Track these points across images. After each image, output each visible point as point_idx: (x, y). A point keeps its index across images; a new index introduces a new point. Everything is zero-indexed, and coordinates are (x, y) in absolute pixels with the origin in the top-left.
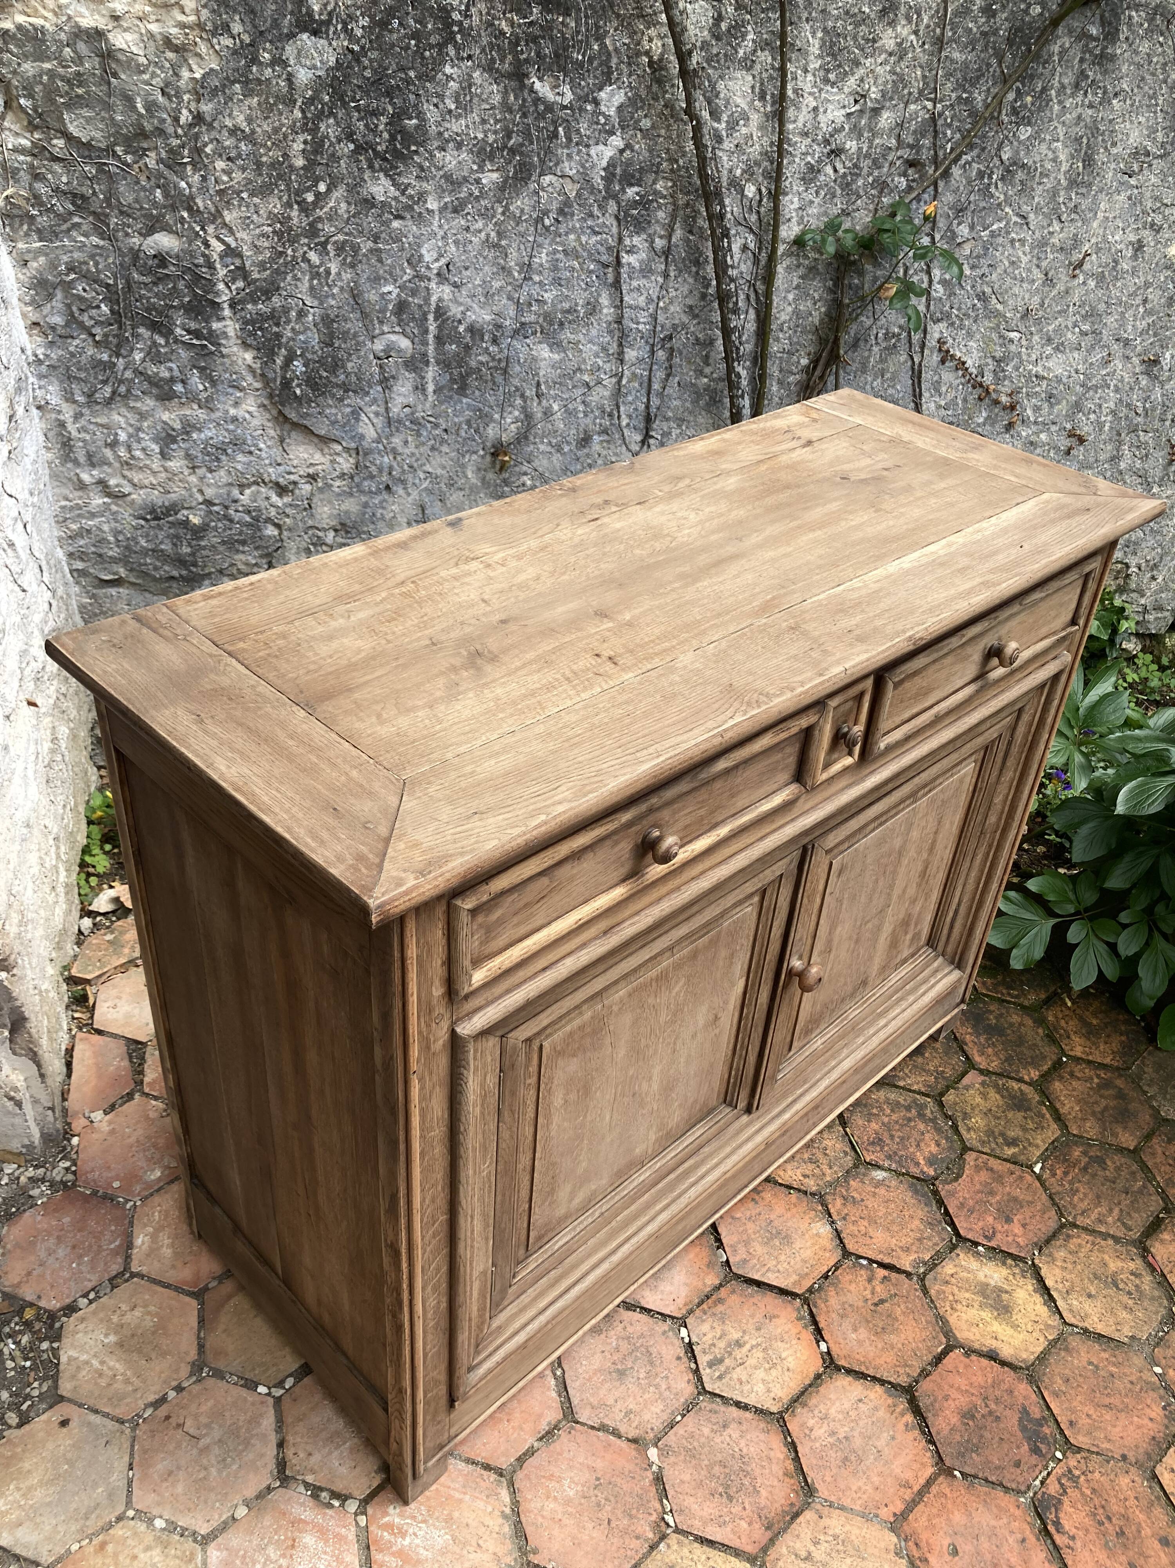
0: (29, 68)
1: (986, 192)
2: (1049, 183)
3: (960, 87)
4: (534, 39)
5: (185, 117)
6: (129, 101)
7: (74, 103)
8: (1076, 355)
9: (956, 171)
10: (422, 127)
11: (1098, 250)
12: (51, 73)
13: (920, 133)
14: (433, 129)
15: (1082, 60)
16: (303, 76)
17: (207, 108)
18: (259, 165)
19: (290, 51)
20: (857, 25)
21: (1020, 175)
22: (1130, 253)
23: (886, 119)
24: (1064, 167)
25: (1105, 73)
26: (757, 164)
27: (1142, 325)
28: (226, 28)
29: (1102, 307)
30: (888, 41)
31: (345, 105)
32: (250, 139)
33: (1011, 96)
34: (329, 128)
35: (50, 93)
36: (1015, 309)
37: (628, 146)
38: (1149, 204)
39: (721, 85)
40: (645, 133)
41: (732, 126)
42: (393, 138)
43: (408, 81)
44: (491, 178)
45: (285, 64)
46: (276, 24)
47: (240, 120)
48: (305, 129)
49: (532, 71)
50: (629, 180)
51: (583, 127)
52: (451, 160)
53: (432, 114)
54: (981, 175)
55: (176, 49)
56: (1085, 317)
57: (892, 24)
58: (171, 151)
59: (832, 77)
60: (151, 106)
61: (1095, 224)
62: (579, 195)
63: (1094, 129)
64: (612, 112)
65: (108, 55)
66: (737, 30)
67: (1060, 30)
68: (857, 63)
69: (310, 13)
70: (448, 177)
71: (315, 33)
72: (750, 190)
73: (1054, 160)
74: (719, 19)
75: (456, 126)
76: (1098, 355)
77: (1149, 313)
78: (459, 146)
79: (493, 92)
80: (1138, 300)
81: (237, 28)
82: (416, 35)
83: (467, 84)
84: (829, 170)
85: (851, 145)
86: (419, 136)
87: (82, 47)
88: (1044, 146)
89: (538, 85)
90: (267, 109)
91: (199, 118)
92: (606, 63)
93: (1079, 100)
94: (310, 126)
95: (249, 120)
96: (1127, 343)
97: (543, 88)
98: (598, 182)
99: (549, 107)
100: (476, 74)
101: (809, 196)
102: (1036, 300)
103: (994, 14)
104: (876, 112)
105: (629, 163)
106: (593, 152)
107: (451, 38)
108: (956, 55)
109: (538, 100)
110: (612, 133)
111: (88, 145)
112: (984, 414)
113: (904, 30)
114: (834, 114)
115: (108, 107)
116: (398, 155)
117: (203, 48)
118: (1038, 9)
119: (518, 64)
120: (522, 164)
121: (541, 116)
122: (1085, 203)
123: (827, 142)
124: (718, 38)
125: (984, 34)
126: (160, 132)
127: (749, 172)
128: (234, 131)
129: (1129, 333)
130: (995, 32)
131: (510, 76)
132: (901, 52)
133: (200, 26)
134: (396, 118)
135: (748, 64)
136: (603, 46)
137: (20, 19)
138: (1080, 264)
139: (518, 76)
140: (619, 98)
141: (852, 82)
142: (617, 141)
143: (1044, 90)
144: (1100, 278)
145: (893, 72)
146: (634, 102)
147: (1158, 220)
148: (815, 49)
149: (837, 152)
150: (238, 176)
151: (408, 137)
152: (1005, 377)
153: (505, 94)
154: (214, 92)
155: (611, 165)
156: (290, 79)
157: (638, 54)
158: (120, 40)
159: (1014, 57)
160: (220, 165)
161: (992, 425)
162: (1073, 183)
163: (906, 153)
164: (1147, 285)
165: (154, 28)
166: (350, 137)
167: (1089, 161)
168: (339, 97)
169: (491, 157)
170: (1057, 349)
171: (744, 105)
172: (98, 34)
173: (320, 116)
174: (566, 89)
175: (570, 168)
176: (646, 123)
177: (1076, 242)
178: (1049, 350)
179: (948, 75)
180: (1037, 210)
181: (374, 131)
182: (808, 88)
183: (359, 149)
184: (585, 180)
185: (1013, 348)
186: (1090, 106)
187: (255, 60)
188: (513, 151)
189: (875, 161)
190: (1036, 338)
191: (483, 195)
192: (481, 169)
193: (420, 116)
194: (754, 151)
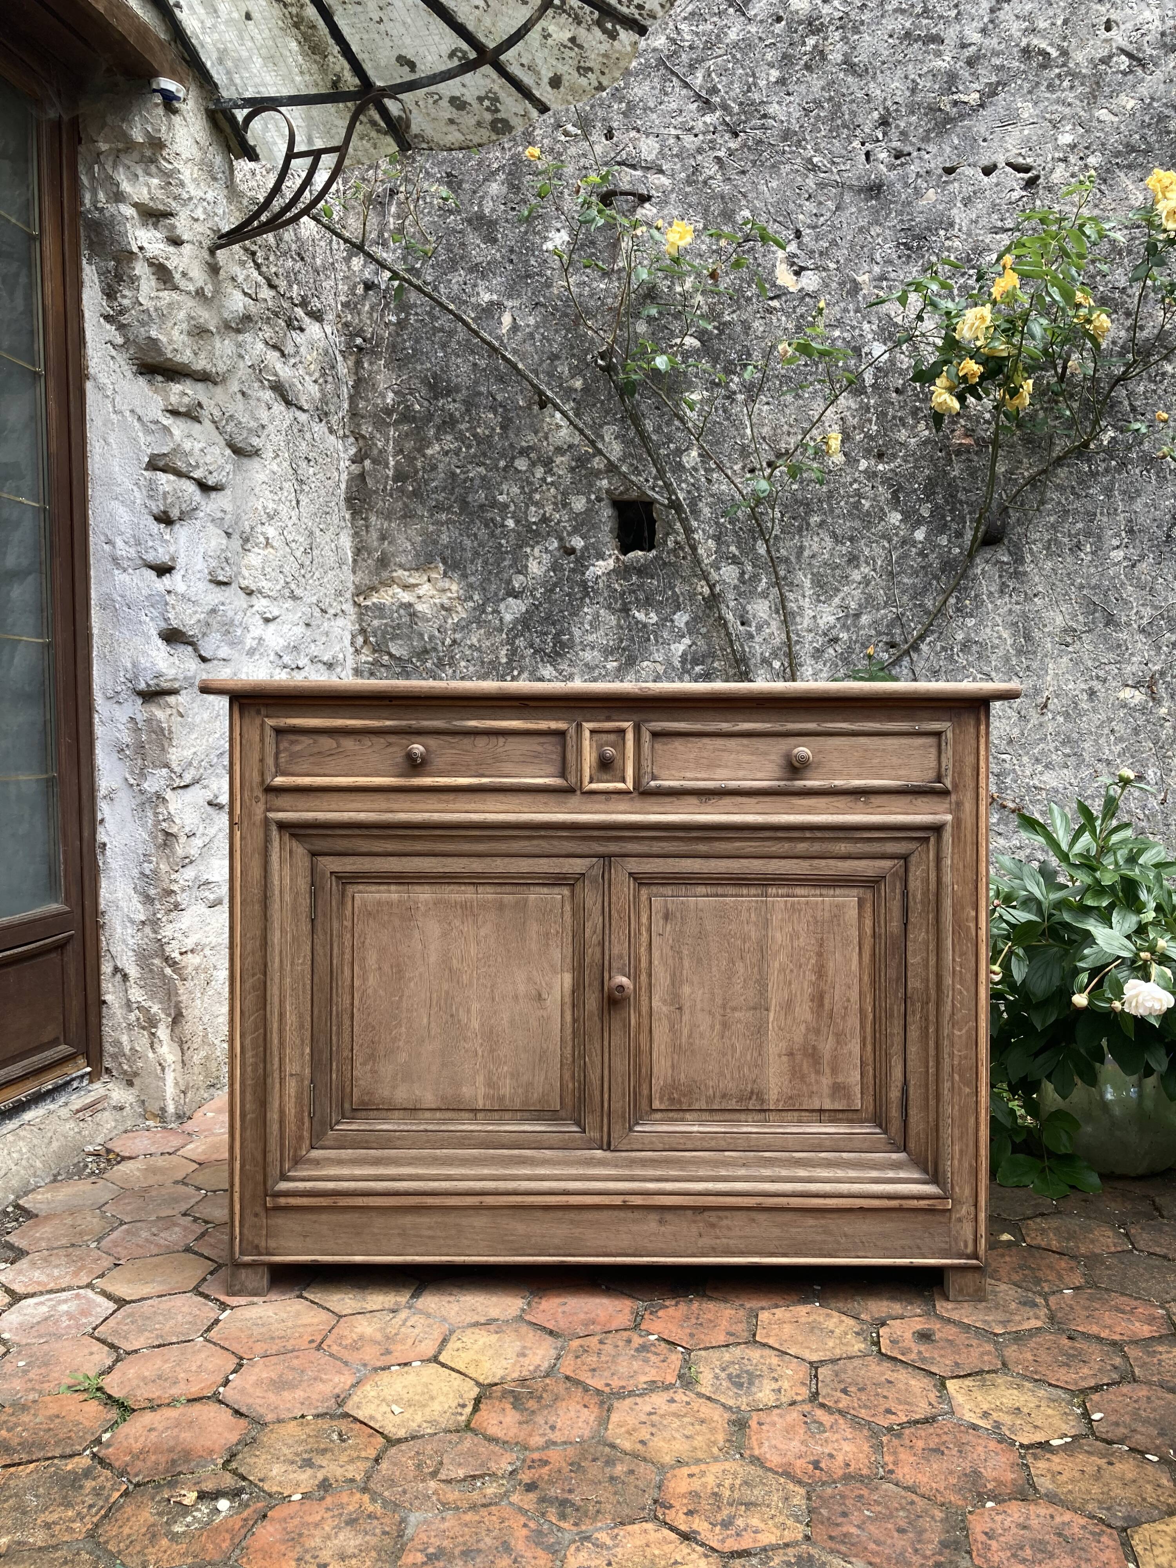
0: (376, 623)
1: (951, 659)
2: (1001, 652)
3: (913, 598)
4: (634, 592)
5: (448, 641)
6: (421, 635)
7: (394, 637)
8: (1065, 771)
9: (924, 647)
10: (571, 640)
11: (1057, 696)
12: (386, 625)
13: (891, 625)
14: (578, 640)
15: (1000, 577)
16: (508, 618)
17: (458, 636)
18: (483, 662)
19: (502, 606)
20: (833, 569)
21: (975, 648)
22: (1085, 697)
23: (865, 619)
24: (1010, 642)
25: (1023, 582)
26: (779, 649)
27: (1118, 749)
28: (471, 598)
29: (1075, 736)
30: (856, 576)
31: (529, 630)
32: (479, 650)
33: (952, 601)
34: (520, 642)
35: (385, 633)
36: (1000, 737)
37: (694, 643)
38: (1090, 664)
39: (749, 607)
40: (704, 636)
41: (759, 628)
42: (555, 645)
43: (564, 617)
44: (612, 665)
45: (499, 612)
46: (496, 594)
47: (475, 641)
48: (508, 643)
49: (633, 607)
50: (695, 662)
51: (665, 635)
52: (588, 656)
53: (577, 632)
54: (944, 649)
55: (446, 610)
56: (1063, 743)
57: (857, 567)
58: (439, 659)
59: (822, 598)
60: (431, 638)
61: (1049, 678)
62: (665, 672)
63: (1024, 615)
64: (682, 625)
65: (413, 615)
66: (755, 578)
67: (978, 560)
68: (839, 590)
69: (513, 588)
70: (586, 665)
71: (516, 597)
72: (776, 664)
73: (1000, 637)
74: (743, 573)
75: (591, 638)
76: (1085, 773)
77: (1120, 740)
78: (593, 648)
79: (613, 620)
80: (1106, 731)
81: (476, 597)
82: (568, 595)
83: (597, 616)
84: (831, 651)
85: (844, 636)
86: (571, 644)
87: (402, 612)
88: (988, 630)
89: (637, 614)
90: (489, 635)
91: (454, 642)
92: (677, 600)
93: (1007, 599)
94: (510, 642)
95: (479, 641)
96: (1108, 763)
97: (640, 616)
98: (677, 664)
99: (645, 626)
100: (602, 611)
101: (820, 666)
102: (1016, 732)
103: (927, 556)
104: (857, 616)
105: (695, 652)
106: (672, 647)
107: (588, 594)
108: (906, 580)
109: (637, 622)
110: (683, 636)
111: (400, 659)
112: (997, 816)
113: (864, 569)
114: (828, 617)
115: (410, 638)
116: (558, 654)
117: (459, 609)
118: (958, 550)
119: (625, 604)
120: (629, 656)
121: (639, 630)
122: (1035, 665)
123: (825, 634)
124: (744, 583)
125: (923, 567)
126: (435, 649)
127: (775, 654)
128: (470, 647)
129: (1107, 754)
130: (931, 565)
131: (620, 611)
132: (866, 581)
133: (459, 598)
134: (557, 635)
135: (765, 595)
136: (674, 592)
137: (375, 600)
138: (1045, 706)
139: (625, 610)
140: (686, 618)
141: (837, 601)
142: (687, 641)
143: (976, 596)
144: (1067, 715)
145: (863, 593)
146: (695, 619)
147: (1101, 673)
148: (807, 583)
149: (835, 640)
150: (471, 669)
151: (563, 645)
152: (1006, 788)
153: (619, 620)
154: (463, 628)
155: (684, 655)
156: (501, 620)
157: (695, 594)
158: (420, 607)
159: (948, 578)
160: (463, 664)
161: (1006, 825)
162: (1020, 652)
163: (885, 639)
164: (1110, 720)
165: (437, 601)
166: (531, 646)
167: (1028, 637)
168: (527, 626)
169: (612, 653)
170: (1046, 767)
171: (765, 617)
172: (410, 605)
173: (516, 637)
174: (652, 615)
175: (657, 656)
176: (704, 630)
177: (1037, 691)
178: (1040, 768)
179: (903, 592)
180: (996, 669)
181: (544, 642)
182: (807, 605)
183: (536, 652)
184: (669, 663)
185: (1007, 766)
186: (1017, 603)
187: (484, 612)
188: (624, 649)
189: (863, 644)
190: (1025, 759)
191: (607, 674)
192: (606, 660)
193: (571, 634)
194: (777, 642)
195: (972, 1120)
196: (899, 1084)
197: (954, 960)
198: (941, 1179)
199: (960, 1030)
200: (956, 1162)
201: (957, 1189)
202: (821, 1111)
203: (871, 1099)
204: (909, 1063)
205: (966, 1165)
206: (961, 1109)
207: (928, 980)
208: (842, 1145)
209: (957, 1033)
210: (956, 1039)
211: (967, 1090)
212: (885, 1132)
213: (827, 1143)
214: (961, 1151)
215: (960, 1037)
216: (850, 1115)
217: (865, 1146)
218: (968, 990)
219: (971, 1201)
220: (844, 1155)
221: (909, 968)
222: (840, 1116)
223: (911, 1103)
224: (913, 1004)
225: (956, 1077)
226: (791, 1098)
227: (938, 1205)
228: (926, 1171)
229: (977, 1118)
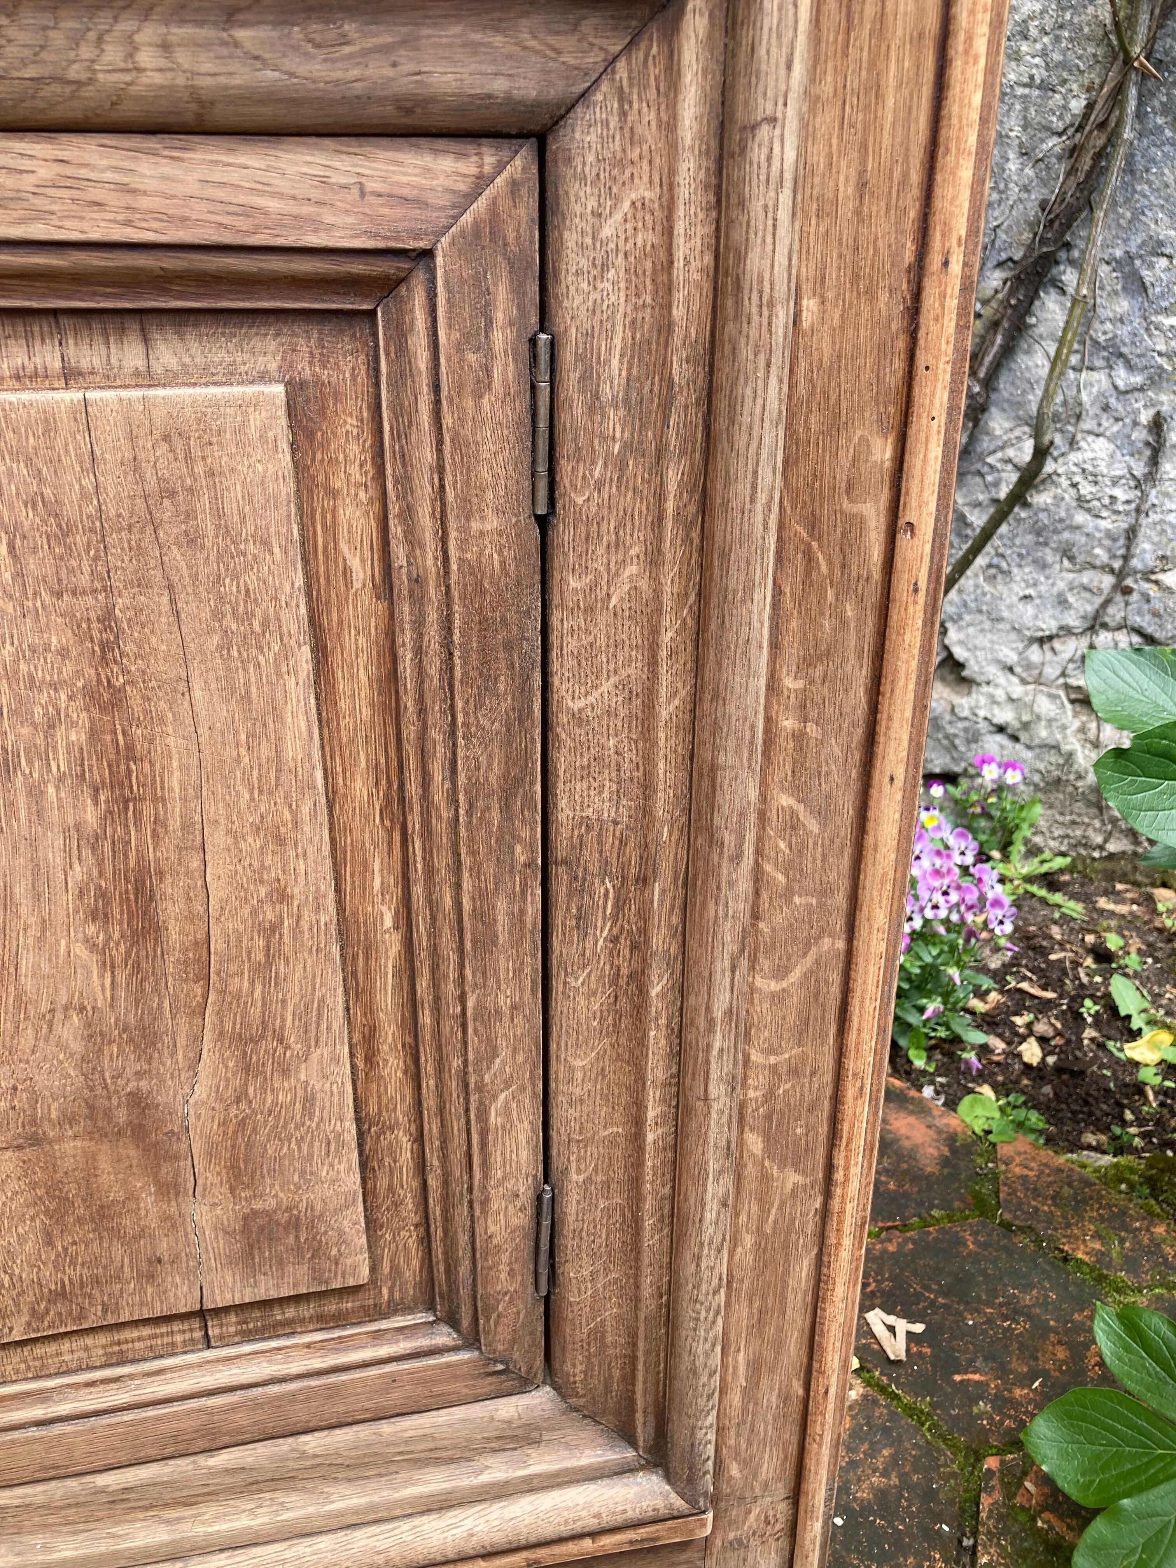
195: (803, 1269)
196: (524, 1189)
197: (773, 686)
198: (675, 1462)
199: (780, 973)
200: (735, 1398)
201: (735, 1470)
202: (202, 1314)
203: (411, 1239)
204: (562, 1112)
205: (770, 1398)
206: (759, 1248)
207: (647, 786)
208: (300, 1414)
209: (767, 985)
210: (762, 1009)
211: (793, 1178)
212: (472, 1340)
213: (242, 1419)
214: (755, 1367)
215: (779, 999)
216: (331, 1307)
217: (395, 1397)
218: (823, 815)
219: (781, 1490)
220: (311, 1443)
221: (562, 732)
222: (290, 1312)
223: (569, 1243)
224: (580, 888)
225: (755, 1143)
226: (61, 1294)
227: (665, 1533)
228: (627, 1436)
229: (820, 1263)
